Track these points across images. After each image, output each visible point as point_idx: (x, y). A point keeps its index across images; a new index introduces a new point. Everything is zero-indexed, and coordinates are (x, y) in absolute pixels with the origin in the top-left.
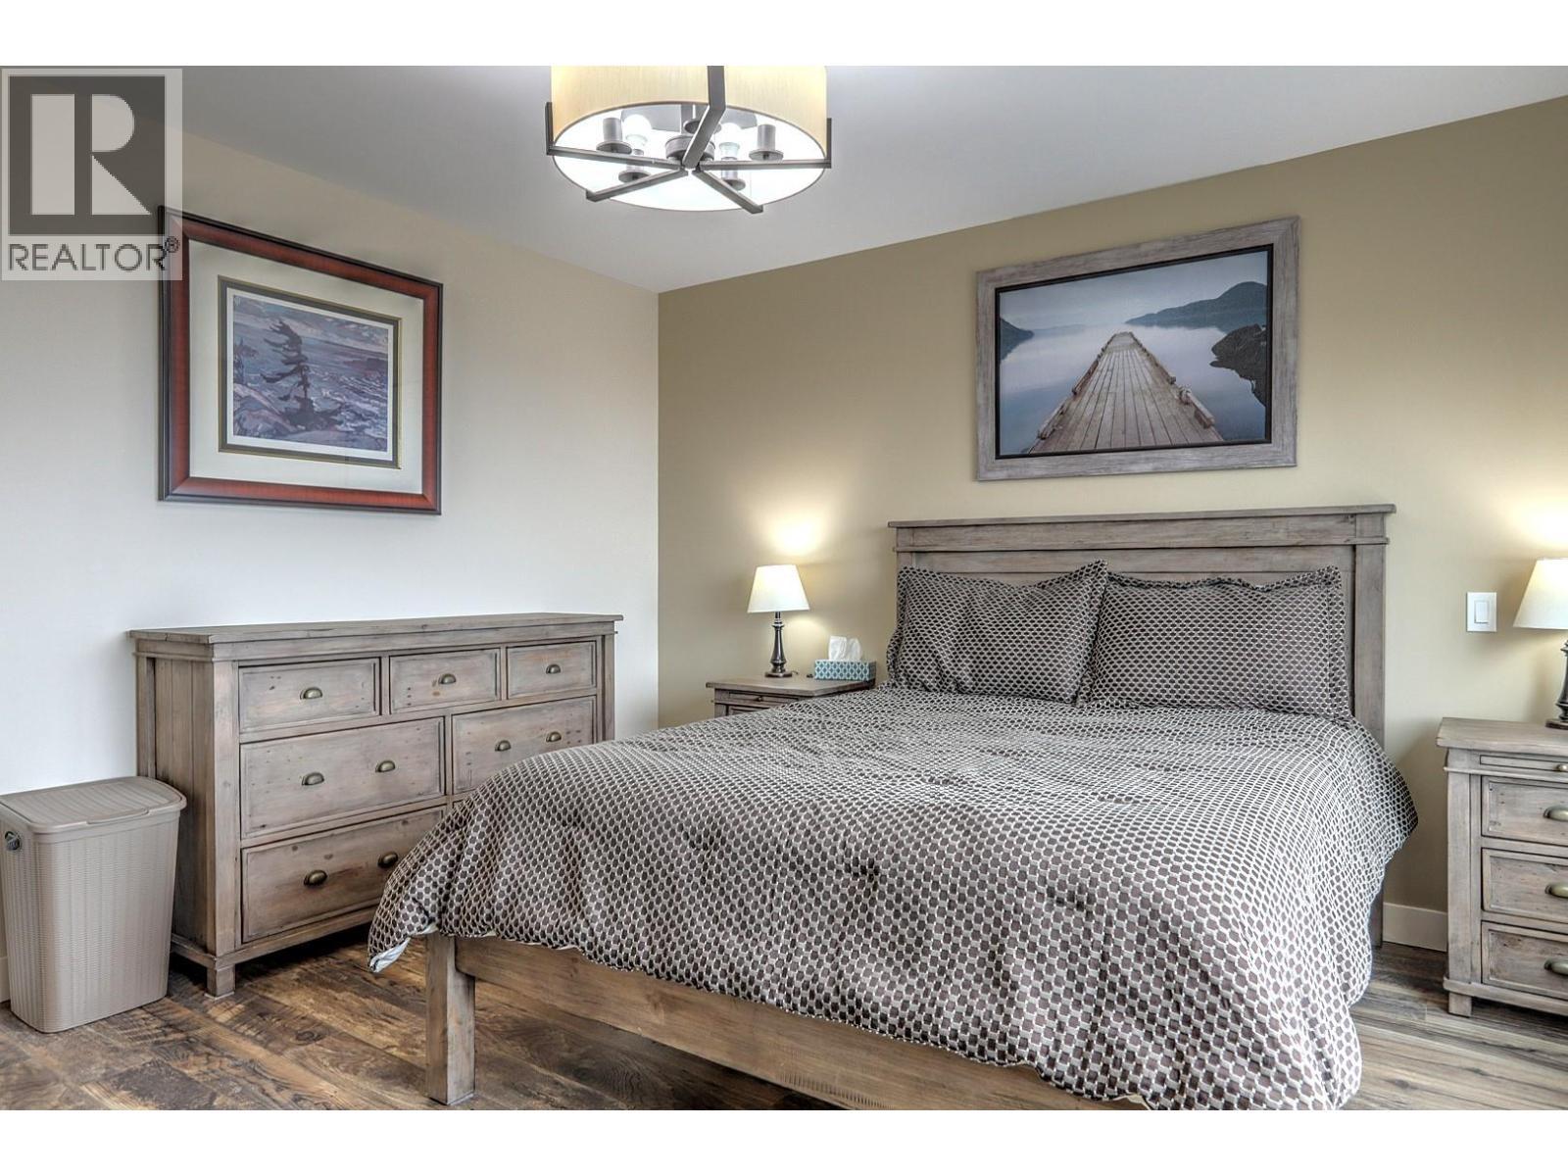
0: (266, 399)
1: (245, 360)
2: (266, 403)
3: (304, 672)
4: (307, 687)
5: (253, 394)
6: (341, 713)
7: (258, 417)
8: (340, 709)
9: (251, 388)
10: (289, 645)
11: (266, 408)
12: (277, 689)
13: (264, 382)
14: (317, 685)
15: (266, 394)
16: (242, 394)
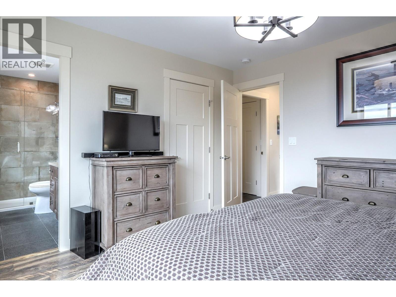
0: (367, 96)
1: (360, 88)
2: (367, 97)
3: (343, 170)
4: (344, 174)
5: (362, 96)
6: (355, 184)
7: (364, 102)
8: (355, 182)
9: (362, 94)
10: (336, 162)
11: (367, 99)
12: (335, 173)
13: (366, 92)
14: (347, 174)
15: (367, 95)
16: (359, 97)
